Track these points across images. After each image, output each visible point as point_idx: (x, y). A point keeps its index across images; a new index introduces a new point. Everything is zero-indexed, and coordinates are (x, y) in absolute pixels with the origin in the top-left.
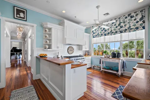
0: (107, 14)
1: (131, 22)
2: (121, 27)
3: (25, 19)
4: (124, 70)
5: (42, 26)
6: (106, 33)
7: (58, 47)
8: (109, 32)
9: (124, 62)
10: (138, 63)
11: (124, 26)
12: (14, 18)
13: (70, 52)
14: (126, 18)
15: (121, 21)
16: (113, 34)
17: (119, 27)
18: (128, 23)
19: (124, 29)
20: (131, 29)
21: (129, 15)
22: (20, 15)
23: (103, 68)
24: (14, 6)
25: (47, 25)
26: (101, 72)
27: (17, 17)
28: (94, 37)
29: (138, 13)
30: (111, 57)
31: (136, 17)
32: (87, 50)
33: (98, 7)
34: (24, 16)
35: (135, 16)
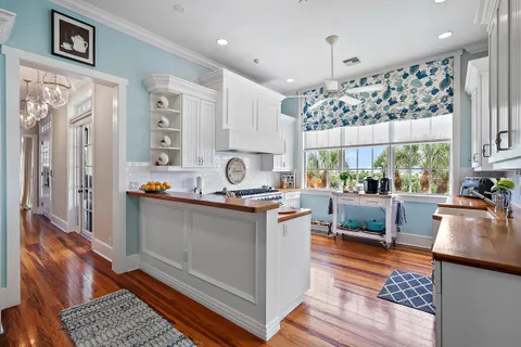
0: (355, 60)
1: (418, 89)
2: (392, 102)
3: (90, 61)
4: (399, 230)
5: (145, 85)
6: (347, 118)
7: (200, 161)
8: (358, 115)
9: (399, 204)
10: (440, 206)
11: (399, 100)
12: (53, 53)
13: (234, 177)
14: (405, 76)
15: (392, 86)
16: (368, 121)
17: (385, 103)
18: (412, 91)
19: (399, 108)
20: (419, 110)
21: (413, 69)
22: (71, 43)
23: (341, 227)
24: (53, 11)
25: (167, 82)
26: (335, 238)
27: (62, 49)
28: (309, 129)
29: (435, 65)
30: (363, 192)
31: (432, 77)
32: (287, 169)
33: (331, 39)
34: (87, 50)
35: (428, 73)
